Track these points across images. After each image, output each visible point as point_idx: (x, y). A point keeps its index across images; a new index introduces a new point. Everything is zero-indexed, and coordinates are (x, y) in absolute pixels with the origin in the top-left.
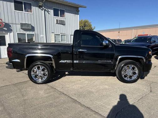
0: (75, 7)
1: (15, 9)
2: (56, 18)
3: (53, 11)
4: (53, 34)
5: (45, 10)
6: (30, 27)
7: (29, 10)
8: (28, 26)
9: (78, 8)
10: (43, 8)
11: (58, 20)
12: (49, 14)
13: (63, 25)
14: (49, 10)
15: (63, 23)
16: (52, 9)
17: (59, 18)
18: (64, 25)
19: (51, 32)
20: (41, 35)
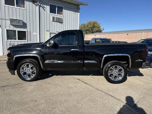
0: (75, 4)
1: (6, 4)
2: (53, 15)
3: (49, 7)
4: (49, 32)
5: (40, 6)
6: (21, 24)
7: (22, 5)
8: (19, 23)
9: (78, 5)
10: (38, 3)
11: (54, 17)
12: (44, 10)
13: (60, 24)
14: (45, 6)
15: (60, 21)
16: (49, 6)
17: (56, 15)
18: (62, 23)
19: (46, 30)
20: (34, 33)
